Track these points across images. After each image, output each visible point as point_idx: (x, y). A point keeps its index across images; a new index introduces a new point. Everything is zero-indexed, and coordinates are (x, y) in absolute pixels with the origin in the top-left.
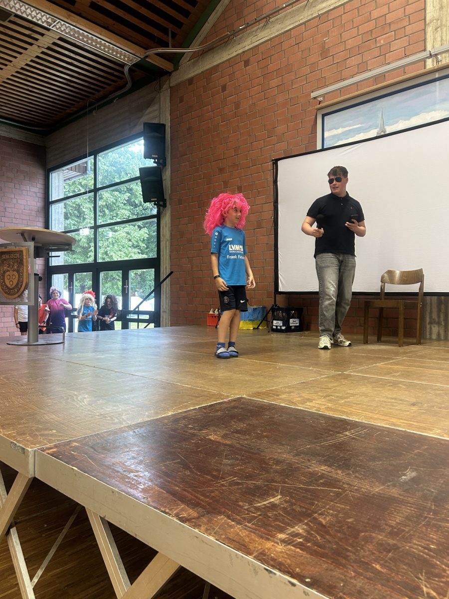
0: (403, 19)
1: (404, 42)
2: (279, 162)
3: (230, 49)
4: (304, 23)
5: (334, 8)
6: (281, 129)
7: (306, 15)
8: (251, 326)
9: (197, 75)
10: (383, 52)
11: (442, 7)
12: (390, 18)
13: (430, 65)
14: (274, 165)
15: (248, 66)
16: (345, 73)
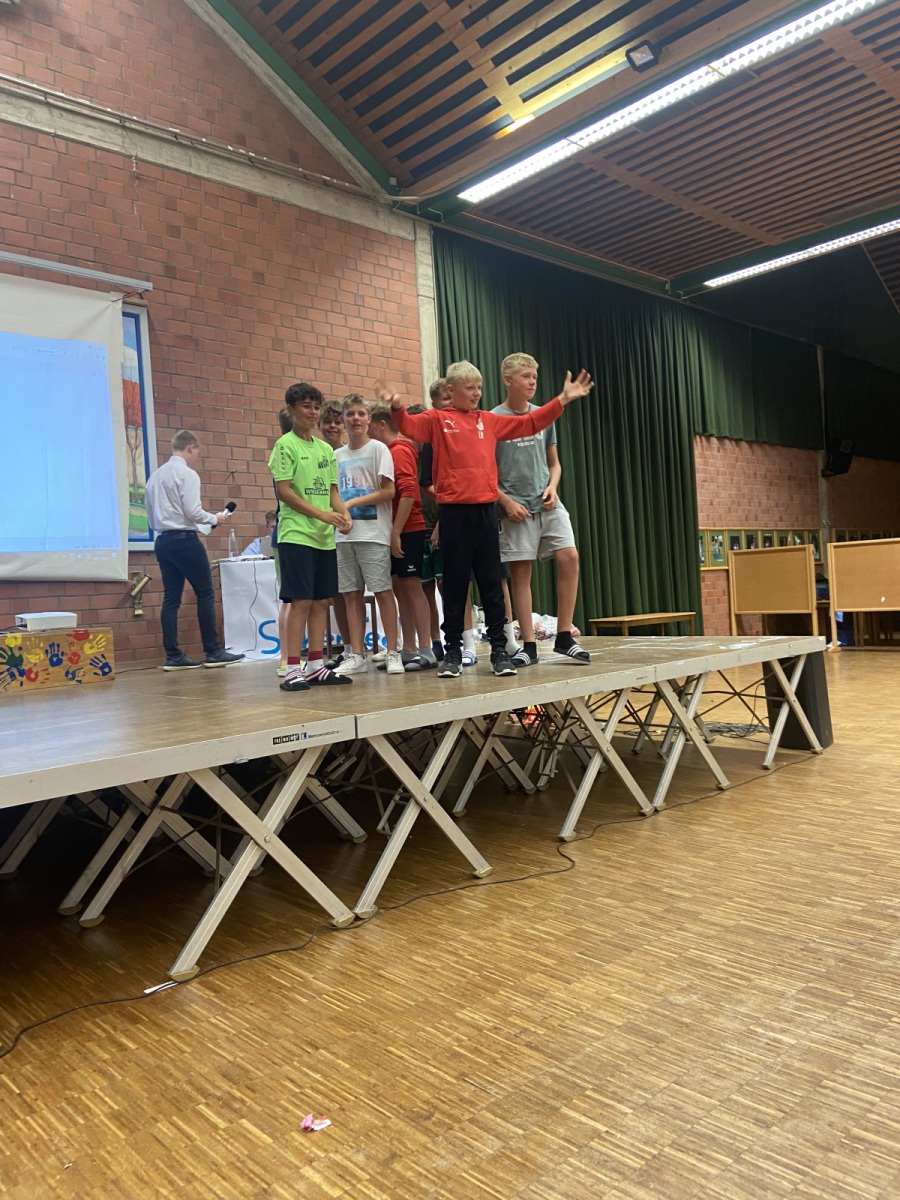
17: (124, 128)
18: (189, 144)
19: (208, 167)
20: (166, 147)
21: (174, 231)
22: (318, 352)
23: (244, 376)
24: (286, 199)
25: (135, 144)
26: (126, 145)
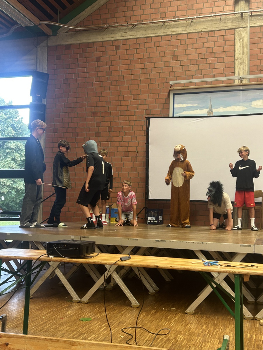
0: (222, 53)
1: (223, 65)
2: (151, 120)
3: (104, 35)
4: (161, 36)
5: (181, 34)
6: (143, 96)
7: (162, 32)
10: (212, 67)
11: (243, 53)
12: (215, 50)
13: (237, 82)
14: (147, 121)
15: (119, 50)
16: (188, 73)
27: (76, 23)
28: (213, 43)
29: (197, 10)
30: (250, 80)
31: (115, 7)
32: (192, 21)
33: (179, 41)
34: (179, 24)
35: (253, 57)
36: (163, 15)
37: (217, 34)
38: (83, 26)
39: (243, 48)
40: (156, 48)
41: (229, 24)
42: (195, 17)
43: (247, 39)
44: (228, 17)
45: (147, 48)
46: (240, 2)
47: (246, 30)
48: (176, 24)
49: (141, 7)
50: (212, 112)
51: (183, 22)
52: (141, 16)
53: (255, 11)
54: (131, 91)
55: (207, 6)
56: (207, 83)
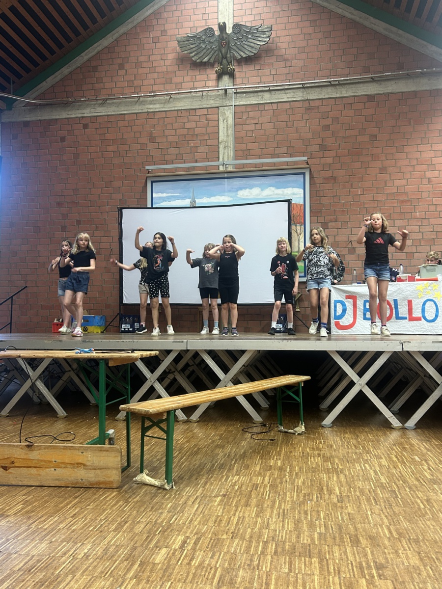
0: (205, 135)
1: (206, 149)
2: (123, 210)
3: (69, 110)
4: (136, 113)
5: (159, 111)
6: (117, 184)
7: (137, 108)
8: (99, 330)
9: (33, 121)
10: (193, 151)
11: (228, 136)
12: (197, 131)
13: (221, 169)
14: (120, 212)
15: (87, 129)
16: (167, 157)
17: (303, 88)
18: (337, 83)
19: (346, 91)
20: (324, 89)
21: (326, 128)
22: (411, 169)
23: (360, 191)
24: (393, 91)
25: (309, 93)
26: (304, 96)
27: (34, 95)
28: (194, 123)
29: (177, 84)
30: (235, 166)
31: (82, 77)
32: (171, 97)
33: (157, 119)
34: (156, 100)
35: (238, 140)
36: (138, 89)
37: (199, 112)
38: (44, 99)
39: (227, 130)
40: (130, 127)
41: (212, 102)
42: (174, 92)
43: (231, 119)
44: (210, 93)
45: (120, 127)
46: (223, 77)
47: (230, 109)
48: (153, 100)
49: (112, 78)
50: (195, 202)
51: (161, 97)
52: (113, 89)
53: (239, 87)
54: (102, 177)
55: (188, 80)
56: (189, 169)
